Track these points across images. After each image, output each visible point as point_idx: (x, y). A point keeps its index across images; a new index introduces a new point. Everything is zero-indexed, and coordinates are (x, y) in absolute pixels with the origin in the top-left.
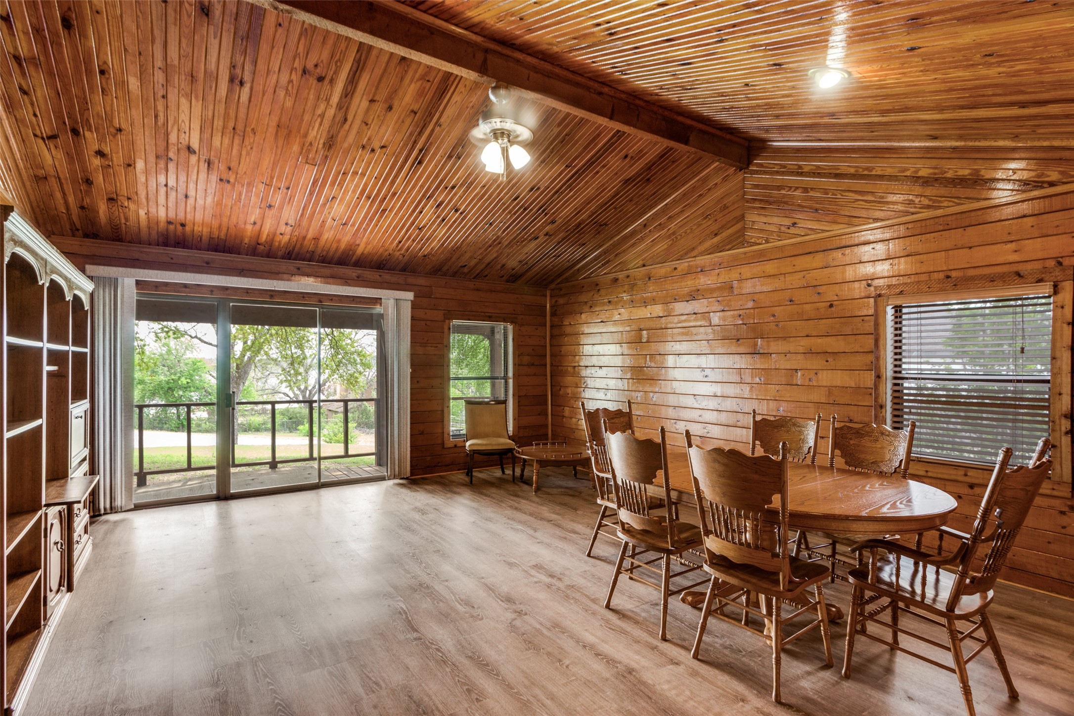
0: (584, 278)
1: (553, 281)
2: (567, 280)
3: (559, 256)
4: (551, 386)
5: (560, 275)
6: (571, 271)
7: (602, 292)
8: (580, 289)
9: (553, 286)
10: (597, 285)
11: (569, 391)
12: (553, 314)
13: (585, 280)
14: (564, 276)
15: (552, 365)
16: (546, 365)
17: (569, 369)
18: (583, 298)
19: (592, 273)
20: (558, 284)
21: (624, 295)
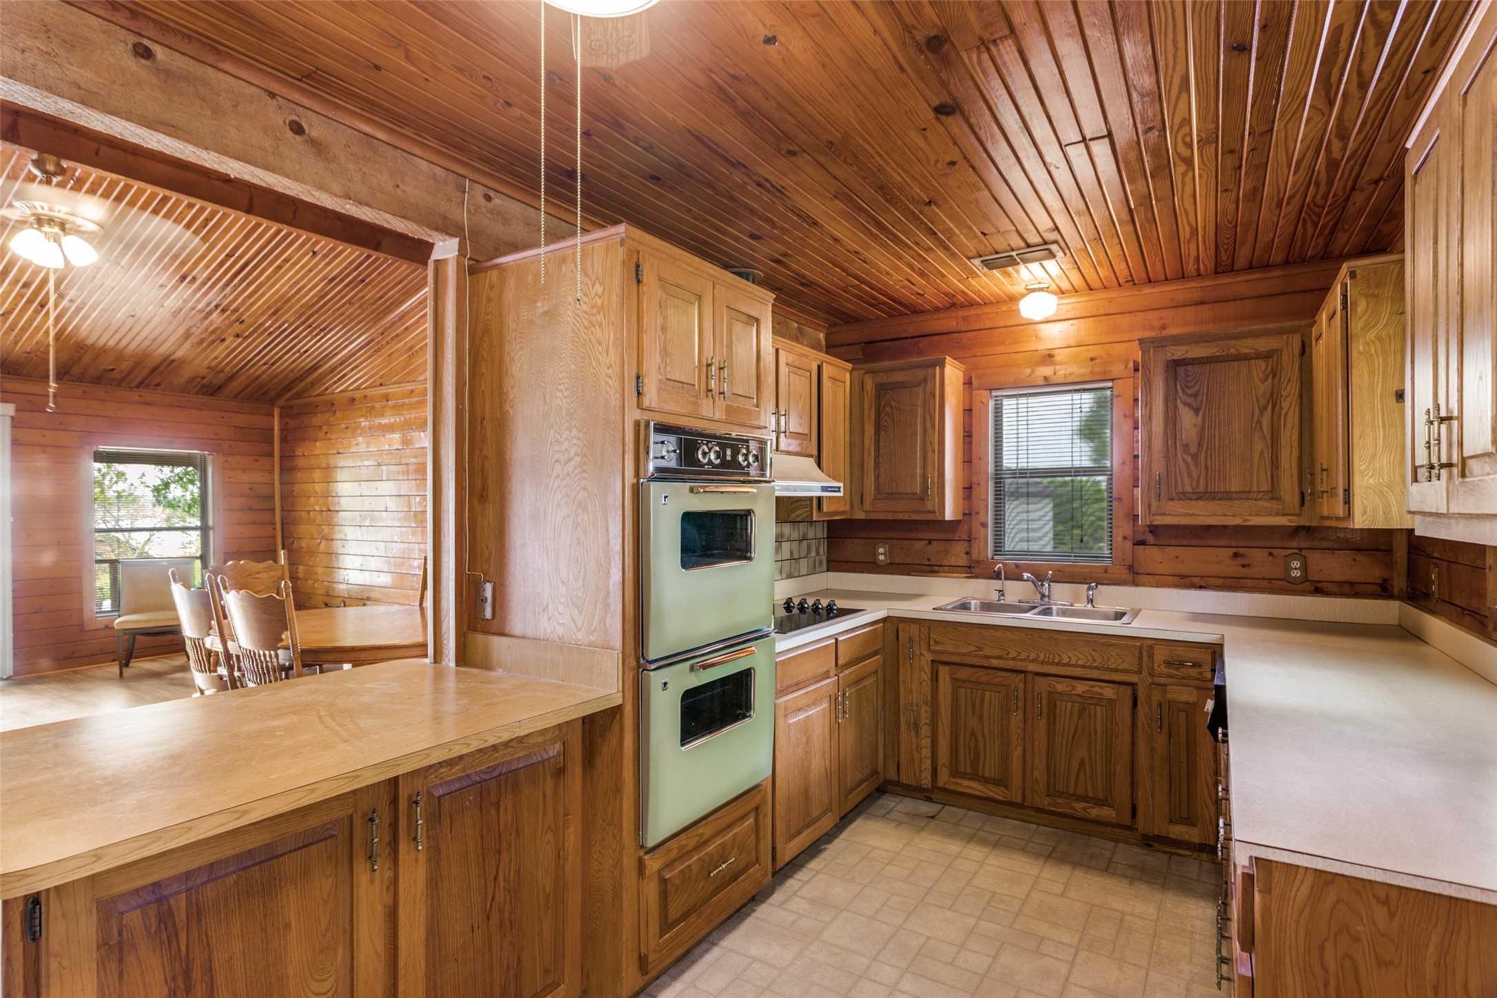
0: (318, 395)
1: (279, 396)
2: (299, 395)
3: (273, 364)
4: (283, 537)
5: (288, 388)
6: (302, 385)
7: (338, 414)
8: (312, 409)
9: (281, 402)
10: (333, 405)
11: (304, 544)
12: (284, 440)
13: (319, 398)
14: (295, 391)
15: (282, 509)
16: (274, 510)
17: (304, 514)
18: (318, 420)
19: (327, 389)
20: (288, 400)
21: (362, 419)
